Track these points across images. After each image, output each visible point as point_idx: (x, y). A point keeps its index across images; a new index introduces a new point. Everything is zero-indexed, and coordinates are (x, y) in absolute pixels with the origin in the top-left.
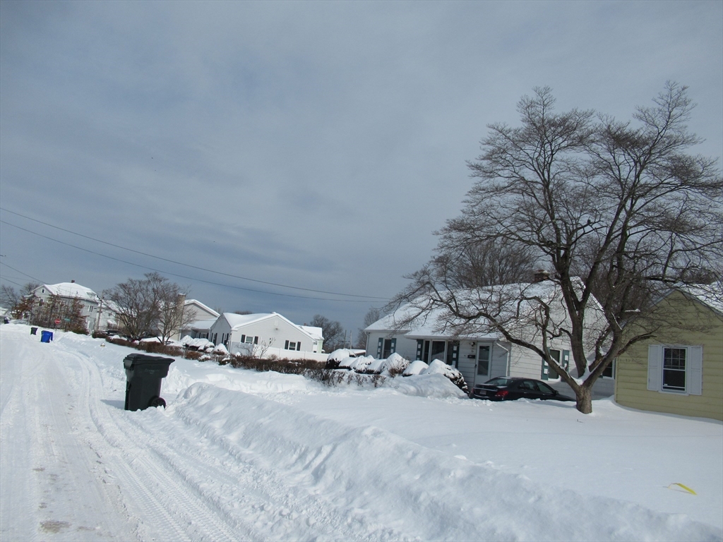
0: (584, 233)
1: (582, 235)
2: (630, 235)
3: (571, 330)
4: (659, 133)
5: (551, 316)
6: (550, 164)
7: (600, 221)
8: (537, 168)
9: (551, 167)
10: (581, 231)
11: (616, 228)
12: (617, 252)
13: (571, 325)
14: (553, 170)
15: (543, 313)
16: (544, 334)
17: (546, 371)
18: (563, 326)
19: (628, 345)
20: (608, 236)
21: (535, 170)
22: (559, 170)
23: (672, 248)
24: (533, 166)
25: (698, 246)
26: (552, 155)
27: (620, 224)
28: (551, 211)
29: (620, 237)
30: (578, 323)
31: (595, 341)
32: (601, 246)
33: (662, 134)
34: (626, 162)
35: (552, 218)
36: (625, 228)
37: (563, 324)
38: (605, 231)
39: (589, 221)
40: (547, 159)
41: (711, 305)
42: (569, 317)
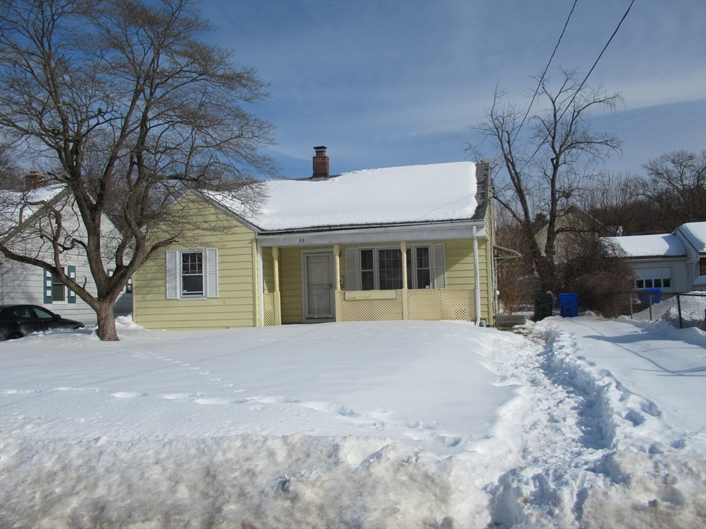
0: (98, 124)
1: (95, 126)
2: (150, 128)
3: (86, 241)
4: (173, 14)
5: (64, 224)
6: (51, 33)
7: (113, 110)
8: (34, 36)
9: (53, 36)
10: (93, 122)
11: (132, 119)
12: (137, 147)
13: (86, 234)
14: (55, 39)
15: (54, 221)
16: (55, 248)
17: (49, 293)
18: (76, 236)
19: (151, 252)
20: (124, 129)
21: (32, 37)
22: (64, 42)
23: (193, 144)
24: (28, 32)
25: (218, 142)
26: (54, 20)
27: (137, 114)
28: (54, 94)
29: (139, 129)
30: (94, 231)
31: (114, 251)
32: (117, 140)
33: (176, 15)
34: (139, 43)
35: (56, 102)
36: (145, 119)
37: (76, 233)
38: (119, 123)
39: (100, 111)
40: (46, 25)
41: (227, 205)
42: (82, 224)
